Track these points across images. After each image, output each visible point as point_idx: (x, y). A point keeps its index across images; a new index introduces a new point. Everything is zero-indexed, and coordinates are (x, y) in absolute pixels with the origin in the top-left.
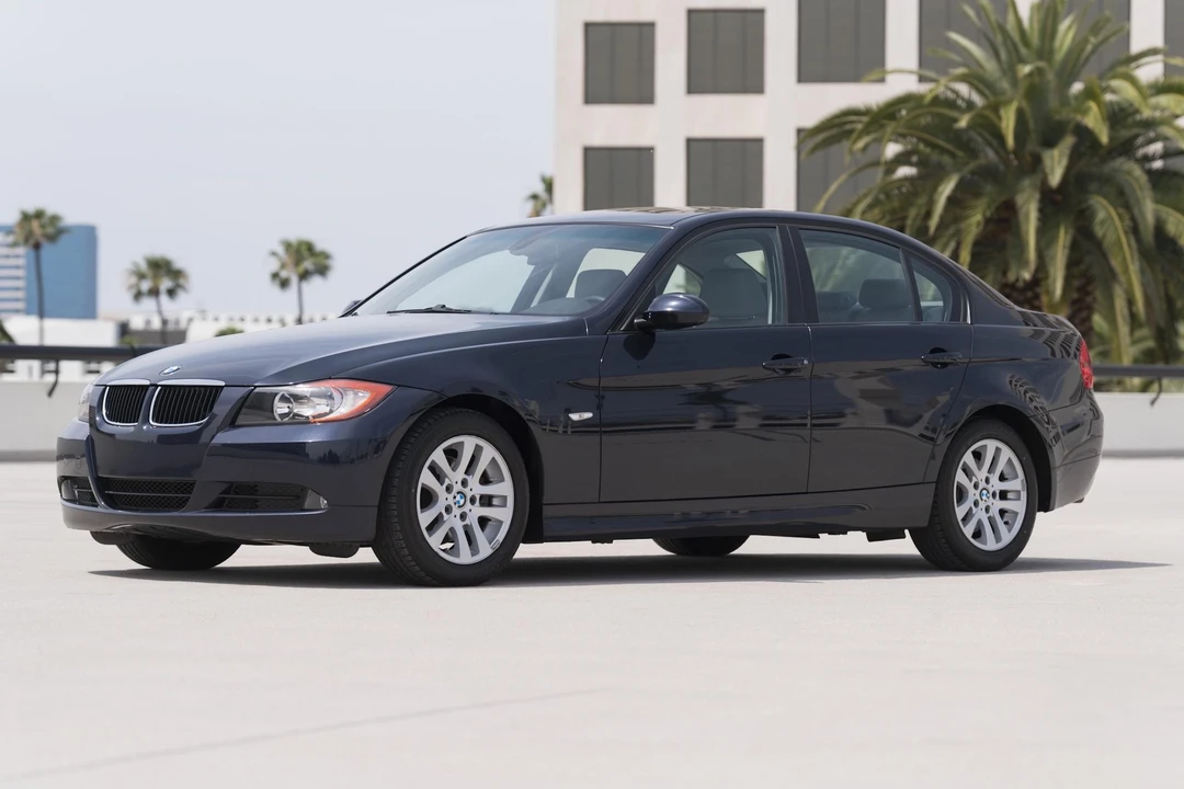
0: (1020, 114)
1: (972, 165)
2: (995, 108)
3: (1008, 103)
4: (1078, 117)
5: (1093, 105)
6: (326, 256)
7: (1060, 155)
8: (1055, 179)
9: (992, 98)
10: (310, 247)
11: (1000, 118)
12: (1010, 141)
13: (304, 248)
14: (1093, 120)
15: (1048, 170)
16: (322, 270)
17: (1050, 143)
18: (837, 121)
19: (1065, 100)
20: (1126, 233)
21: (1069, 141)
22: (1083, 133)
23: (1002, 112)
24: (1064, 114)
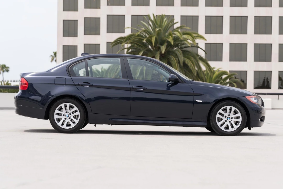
0: (156, 38)
1: (146, 49)
2: (151, 37)
3: (153, 36)
4: (167, 39)
5: (170, 37)
6: (8, 68)
7: (164, 47)
8: (163, 52)
9: (150, 35)
10: (5, 66)
11: (152, 39)
12: (154, 44)
13: (4, 66)
14: (171, 40)
15: (162, 50)
16: (7, 71)
17: (162, 44)
18: (119, 40)
19: (165, 36)
20: (177, 63)
21: (166, 44)
22: (169, 42)
23: (152, 38)
24: (165, 39)
